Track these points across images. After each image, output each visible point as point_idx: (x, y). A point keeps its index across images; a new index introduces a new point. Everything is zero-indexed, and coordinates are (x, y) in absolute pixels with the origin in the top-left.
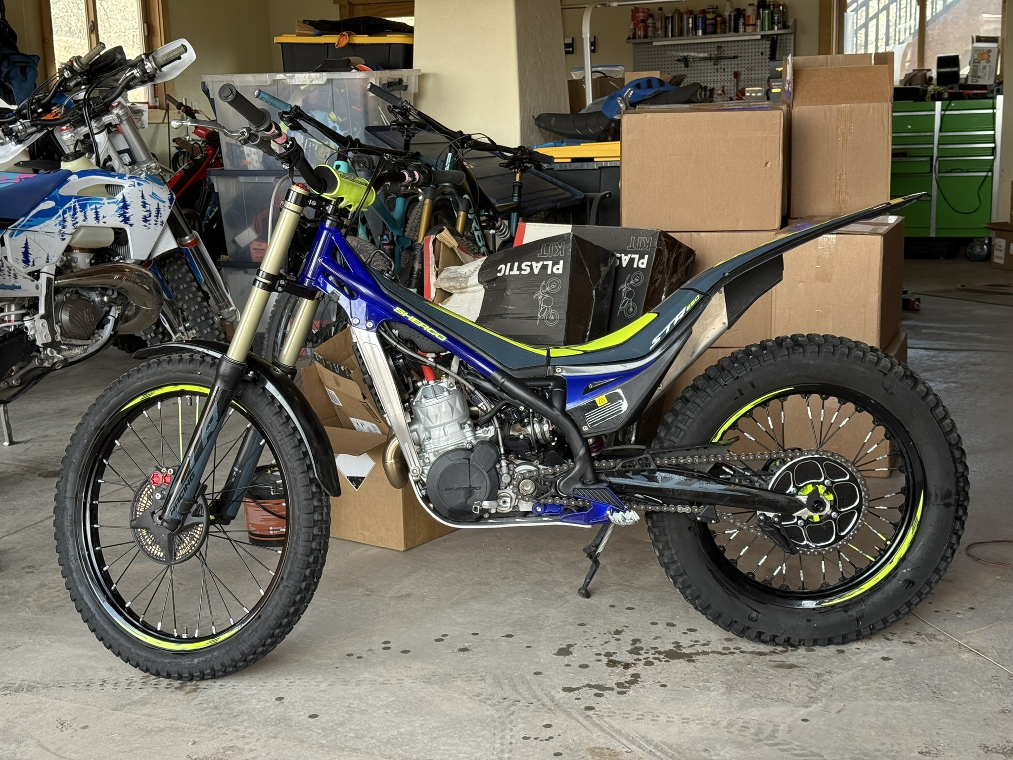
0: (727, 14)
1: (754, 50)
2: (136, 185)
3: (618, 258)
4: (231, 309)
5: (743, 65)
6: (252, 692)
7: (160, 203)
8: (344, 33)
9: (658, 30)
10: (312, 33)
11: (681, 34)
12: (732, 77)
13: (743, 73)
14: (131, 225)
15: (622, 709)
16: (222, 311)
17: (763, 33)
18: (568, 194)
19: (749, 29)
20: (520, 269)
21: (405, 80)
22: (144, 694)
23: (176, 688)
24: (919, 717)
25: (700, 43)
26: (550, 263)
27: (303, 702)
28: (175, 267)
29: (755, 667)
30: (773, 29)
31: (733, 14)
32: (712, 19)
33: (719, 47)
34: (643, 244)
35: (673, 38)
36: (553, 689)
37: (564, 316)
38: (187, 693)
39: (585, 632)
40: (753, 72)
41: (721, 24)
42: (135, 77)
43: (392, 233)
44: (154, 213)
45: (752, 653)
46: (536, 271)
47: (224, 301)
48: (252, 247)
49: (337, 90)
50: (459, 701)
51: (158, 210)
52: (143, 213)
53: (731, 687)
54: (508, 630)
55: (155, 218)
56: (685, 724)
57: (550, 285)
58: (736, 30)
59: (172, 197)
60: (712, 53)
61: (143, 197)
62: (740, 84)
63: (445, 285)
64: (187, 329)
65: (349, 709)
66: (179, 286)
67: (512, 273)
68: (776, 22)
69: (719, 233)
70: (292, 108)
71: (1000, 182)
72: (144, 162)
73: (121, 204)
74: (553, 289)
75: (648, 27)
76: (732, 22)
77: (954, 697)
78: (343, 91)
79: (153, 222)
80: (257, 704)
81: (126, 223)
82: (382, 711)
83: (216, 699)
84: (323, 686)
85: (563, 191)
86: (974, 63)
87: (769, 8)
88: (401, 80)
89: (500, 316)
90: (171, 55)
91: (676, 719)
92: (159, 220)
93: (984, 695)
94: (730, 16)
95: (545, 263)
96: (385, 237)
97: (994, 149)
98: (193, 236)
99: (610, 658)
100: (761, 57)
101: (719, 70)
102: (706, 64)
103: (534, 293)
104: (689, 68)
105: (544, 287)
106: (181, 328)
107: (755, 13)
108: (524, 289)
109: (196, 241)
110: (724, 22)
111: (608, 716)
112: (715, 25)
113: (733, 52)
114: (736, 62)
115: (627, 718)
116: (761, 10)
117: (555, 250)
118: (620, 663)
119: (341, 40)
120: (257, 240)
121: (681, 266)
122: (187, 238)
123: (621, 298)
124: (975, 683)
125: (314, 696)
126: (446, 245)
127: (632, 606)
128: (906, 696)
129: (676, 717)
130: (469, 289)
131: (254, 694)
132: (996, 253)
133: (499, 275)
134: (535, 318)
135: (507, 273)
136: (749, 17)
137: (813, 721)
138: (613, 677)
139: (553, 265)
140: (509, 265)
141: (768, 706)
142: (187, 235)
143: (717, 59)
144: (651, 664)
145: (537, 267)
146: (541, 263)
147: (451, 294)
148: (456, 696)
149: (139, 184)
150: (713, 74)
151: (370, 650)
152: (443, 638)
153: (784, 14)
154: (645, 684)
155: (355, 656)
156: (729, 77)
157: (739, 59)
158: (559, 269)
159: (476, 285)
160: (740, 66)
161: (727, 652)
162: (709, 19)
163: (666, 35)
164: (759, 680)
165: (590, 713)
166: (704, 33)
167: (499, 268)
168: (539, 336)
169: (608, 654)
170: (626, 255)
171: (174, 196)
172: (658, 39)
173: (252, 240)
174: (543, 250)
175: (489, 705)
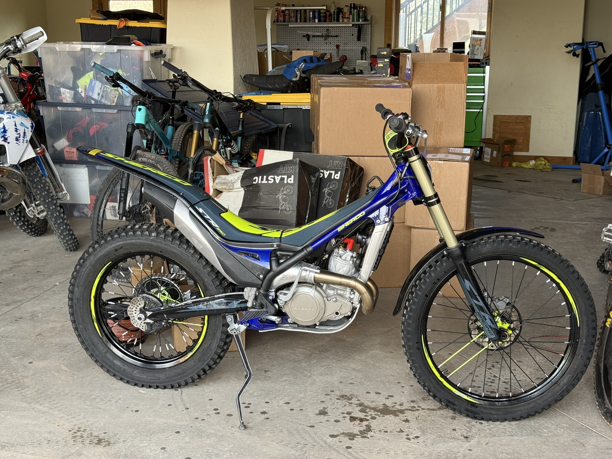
0: (332, 11)
1: (348, 33)
2: (11, 117)
3: (321, 172)
4: (64, 193)
5: (341, 41)
6: (144, 445)
7: (26, 129)
8: (122, 19)
9: (292, 18)
10: (101, 18)
11: (305, 21)
12: (335, 48)
13: (341, 46)
14: (8, 143)
15: (368, 447)
16: (58, 194)
17: (353, 23)
18: (267, 125)
19: (345, 20)
20: (267, 180)
21: (164, 51)
22: (77, 448)
23: (95, 444)
24: (530, 445)
25: (317, 27)
26: (286, 177)
27: (178, 450)
28: (31, 167)
29: (433, 418)
30: (359, 21)
31: (336, 11)
32: (324, 13)
33: (328, 30)
34: (337, 165)
35: (301, 23)
36: (324, 436)
37: (295, 208)
38: (104, 446)
39: (330, 399)
40: (347, 45)
41: (329, 16)
42: (10, 50)
43: (167, 148)
44: (22, 135)
45: (428, 409)
46: (277, 181)
47: (60, 188)
48: (65, 151)
49: (123, 56)
50: (272, 446)
51: (25, 133)
52: (15, 135)
53: (424, 432)
54: (286, 399)
55: (23, 138)
56: (405, 455)
57: (286, 190)
58: (338, 20)
59: (33, 125)
60: (323, 33)
61: (15, 125)
62: (340, 52)
63: (219, 187)
64: (37, 206)
65: (208, 453)
66: (34, 180)
67: (262, 182)
68: (361, 16)
69: (375, 158)
70: (114, 74)
71: (487, 116)
72: (13, 103)
73: (3, 130)
74: (288, 192)
75: (286, 15)
76: (336, 15)
77: (545, 433)
78: (127, 57)
79: (21, 141)
80: (150, 453)
81: (5, 142)
82: (228, 454)
83: (124, 449)
84: (187, 439)
85: (264, 123)
86: (472, 46)
87: (357, 8)
88: (161, 51)
89: (256, 207)
90: (34, 37)
91: (399, 452)
92: (25, 139)
93: (560, 431)
94: (334, 12)
95: (283, 176)
96: (163, 150)
97: (484, 96)
98: (42, 148)
99: (351, 415)
100: (352, 37)
101: (327, 43)
102: (320, 39)
103: (277, 195)
104: (310, 41)
105: (283, 191)
106: (33, 205)
107: (349, 11)
108: (270, 192)
109: (44, 151)
110: (330, 15)
111: (361, 452)
112: (325, 17)
113: (335, 33)
114: (337, 39)
115: (372, 452)
116: (352, 9)
117: (288, 169)
118: (357, 418)
119: (121, 24)
120: (68, 146)
121: (357, 177)
122: (38, 149)
123: (324, 196)
124: (553, 424)
125: (184, 446)
126: (219, 163)
127: (353, 382)
128: (519, 433)
129: (399, 451)
130: (234, 190)
131: (146, 446)
132: (485, 156)
133: (254, 183)
134: (278, 209)
135: (260, 182)
136: (345, 13)
137: (475, 450)
138: (356, 428)
139: (288, 178)
140: (260, 177)
141: (447, 442)
142: (38, 148)
143: (327, 37)
144: (375, 418)
145: (278, 179)
146: (280, 176)
147: (222, 192)
148: (269, 442)
149: (13, 117)
150: (324, 46)
151: (208, 415)
152: (249, 405)
153: (365, 12)
154: (375, 431)
155: (200, 419)
156: (333, 48)
157: (339, 37)
158: (291, 180)
159: (240, 188)
160: (339, 41)
161: (414, 409)
162: (322, 13)
163: (296, 21)
164: (437, 426)
165: (350, 450)
166: (319, 21)
167: (254, 179)
168: (280, 220)
169: (349, 413)
170: (327, 171)
171: (34, 124)
172: (292, 23)
173: (65, 146)
174: (281, 169)
175: (290, 448)
